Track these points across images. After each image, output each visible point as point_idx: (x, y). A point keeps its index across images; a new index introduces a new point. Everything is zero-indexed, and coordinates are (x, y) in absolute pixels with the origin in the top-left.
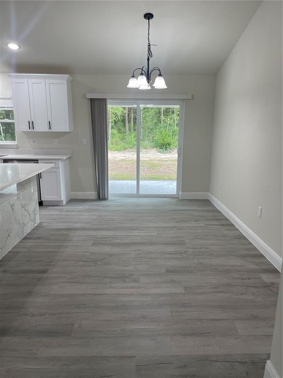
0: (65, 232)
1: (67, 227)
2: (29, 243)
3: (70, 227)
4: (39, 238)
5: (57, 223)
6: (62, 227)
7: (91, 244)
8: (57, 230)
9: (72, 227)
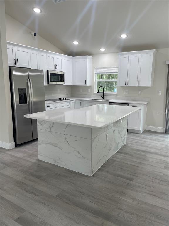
0: (143, 153)
1: (144, 150)
2: (121, 156)
3: (146, 150)
4: (126, 154)
5: (137, 145)
6: (141, 149)
7: (163, 168)
8: (138, 150)
9: (148, 151)
